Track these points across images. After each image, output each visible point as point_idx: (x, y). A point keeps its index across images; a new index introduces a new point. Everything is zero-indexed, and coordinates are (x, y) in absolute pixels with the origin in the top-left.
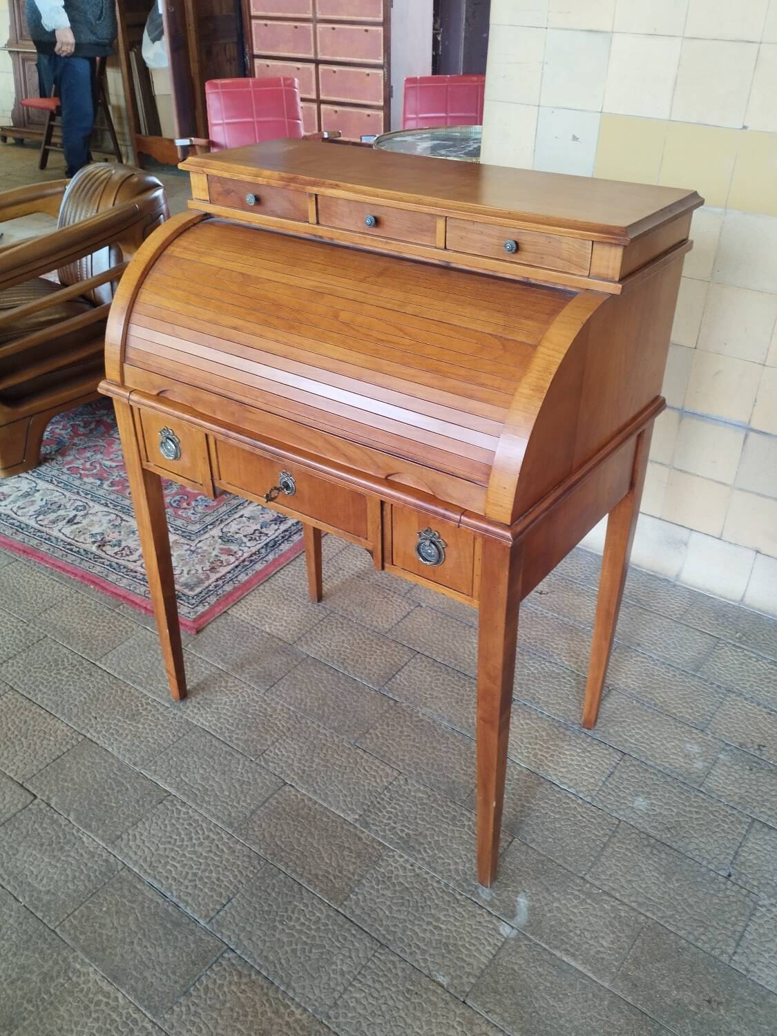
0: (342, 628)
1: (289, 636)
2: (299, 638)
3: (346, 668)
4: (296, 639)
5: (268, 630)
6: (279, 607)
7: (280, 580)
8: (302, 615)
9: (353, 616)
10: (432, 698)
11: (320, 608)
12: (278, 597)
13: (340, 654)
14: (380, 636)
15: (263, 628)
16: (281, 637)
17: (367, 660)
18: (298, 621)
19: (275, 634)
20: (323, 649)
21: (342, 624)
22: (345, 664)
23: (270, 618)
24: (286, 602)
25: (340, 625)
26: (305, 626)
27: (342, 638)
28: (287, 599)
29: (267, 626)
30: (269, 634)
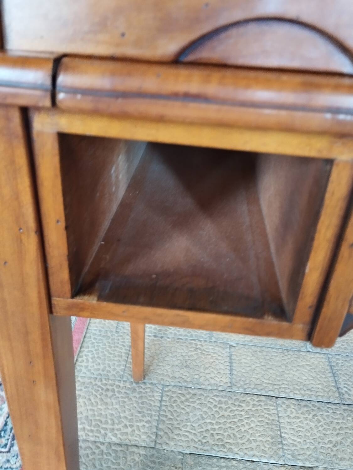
0: (187, 400)
1: (143, 437)
2: (157, 435)
3: (230, 450)
4: (154, 437)
5: (114, 440)
6: (107, 404)
7: (84, 370)
8: (137, 402)
9: (186, 381)
10: (335, 446)
11: (148, 386)
12: (97, 391)
13: (212, 435)
14: (229, 394)
15: (107, 440)
16: (136, 443)
17: (243, 430)
18: (140, 412)
19: (127, 442)
20: (191, 437)
21: (183, 395)
22: (228, 446)
23: (107, 423)
24: (110, 394)
25: (183, 399)
26: (151, 416)
27: (198, 413)
28: (108, 390)
29: (110, 435)
30: (120, 445)
